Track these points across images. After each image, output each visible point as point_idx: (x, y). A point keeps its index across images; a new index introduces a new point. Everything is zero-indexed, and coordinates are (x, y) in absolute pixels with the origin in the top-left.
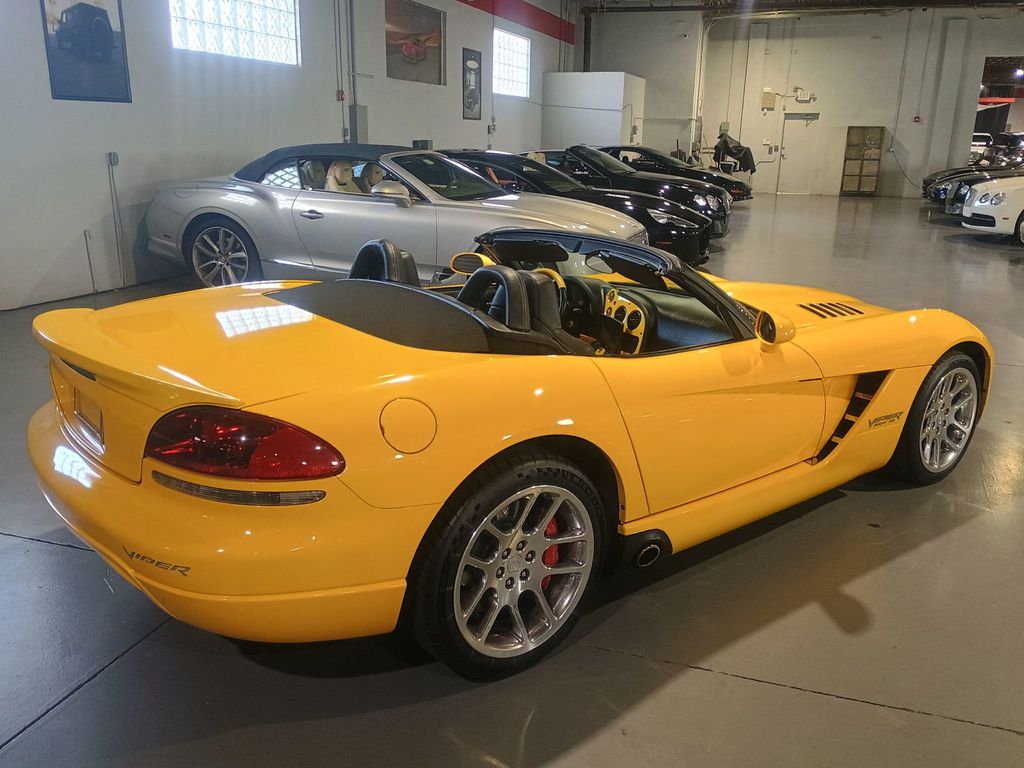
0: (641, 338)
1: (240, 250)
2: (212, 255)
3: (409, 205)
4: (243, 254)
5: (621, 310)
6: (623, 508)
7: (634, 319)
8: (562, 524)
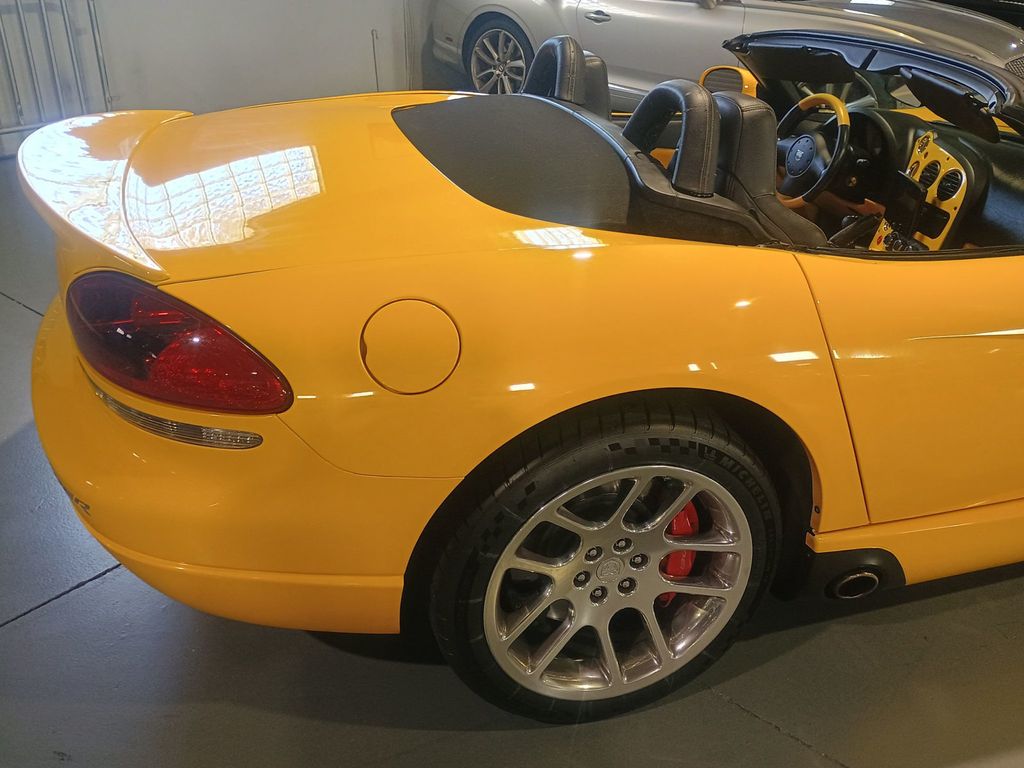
0: (953, 215)
1: (520, 58)
2: (491, 63)
3: (713, 6)
4: (521, 63)
5: (932, 168)
6: (818, 511)
7: (950, 183)
8: (704, 519)
